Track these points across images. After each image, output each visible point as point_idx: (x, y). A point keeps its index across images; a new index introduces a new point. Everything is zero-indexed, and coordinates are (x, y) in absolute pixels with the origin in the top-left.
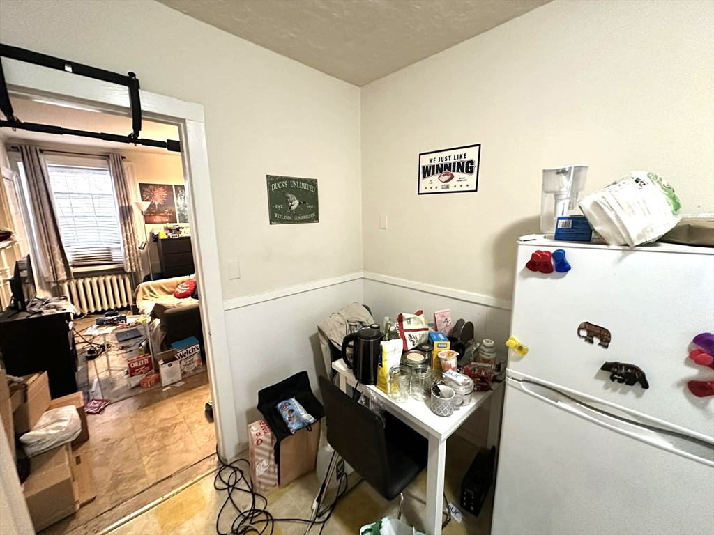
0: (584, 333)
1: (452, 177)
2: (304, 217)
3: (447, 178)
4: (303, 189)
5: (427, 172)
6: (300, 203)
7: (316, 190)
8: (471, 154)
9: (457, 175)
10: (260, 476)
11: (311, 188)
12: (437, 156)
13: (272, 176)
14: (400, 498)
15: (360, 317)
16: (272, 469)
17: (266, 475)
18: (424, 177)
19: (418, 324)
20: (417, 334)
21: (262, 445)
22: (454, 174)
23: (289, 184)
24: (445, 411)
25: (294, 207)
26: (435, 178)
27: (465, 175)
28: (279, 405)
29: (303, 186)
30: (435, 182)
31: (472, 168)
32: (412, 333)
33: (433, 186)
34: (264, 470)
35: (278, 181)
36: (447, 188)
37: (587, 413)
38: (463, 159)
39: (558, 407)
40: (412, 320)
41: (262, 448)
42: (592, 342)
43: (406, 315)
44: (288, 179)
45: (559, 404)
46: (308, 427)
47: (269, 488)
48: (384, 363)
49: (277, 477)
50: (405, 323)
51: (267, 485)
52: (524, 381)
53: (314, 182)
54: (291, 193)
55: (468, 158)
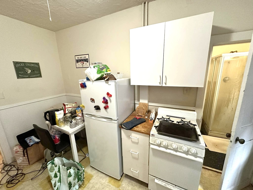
0: (91, 101)
1: (84, 63)
2: (35, 76)
3: (82, 63)
4: (32, 66)
5: (78, 61)
6: (32, 71)
7: (39, 66)
8: (87, 57)
9: (85, 63)
10: (20, 163)
11: (36, 66)
12: (79, 57)
13: (15, 62)
14: (62, 153)
15: (60, 107)
16: (25, 160)
17: (23, 162)
18: (77, 63)
19: (70, 106)
20: (70, 109)
21: (19, 153)
22: (84, 62)
23: (25, 65)
24: (73, 127)
25: (28, 73)
26: (80, 63)
27: (86, 63)
28: (26, 139)
29: (32, 65)
30: (79, 64)
31: (88, 61)
32: (68, 109)
33: (80, 65)
34: (21, 161)
35: (19, 64)
36: (83, 66)
37: (96, 118)
38: (85, 58)
39: (92, 119)
40: (68, 105)
41: (18, 154)
42: (92, 102)
43: (66, 104)
44: (24, 63)
45: (92, 118)
46: (37, 143)
47: (25, 167)
48: (56, 118)
49: (28, 162)
50: (66, 106)
51: (24, 166)
52: (86, 114)
53: (38, 64)
54: (27, 68)
55: (86, 58)
